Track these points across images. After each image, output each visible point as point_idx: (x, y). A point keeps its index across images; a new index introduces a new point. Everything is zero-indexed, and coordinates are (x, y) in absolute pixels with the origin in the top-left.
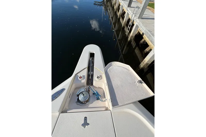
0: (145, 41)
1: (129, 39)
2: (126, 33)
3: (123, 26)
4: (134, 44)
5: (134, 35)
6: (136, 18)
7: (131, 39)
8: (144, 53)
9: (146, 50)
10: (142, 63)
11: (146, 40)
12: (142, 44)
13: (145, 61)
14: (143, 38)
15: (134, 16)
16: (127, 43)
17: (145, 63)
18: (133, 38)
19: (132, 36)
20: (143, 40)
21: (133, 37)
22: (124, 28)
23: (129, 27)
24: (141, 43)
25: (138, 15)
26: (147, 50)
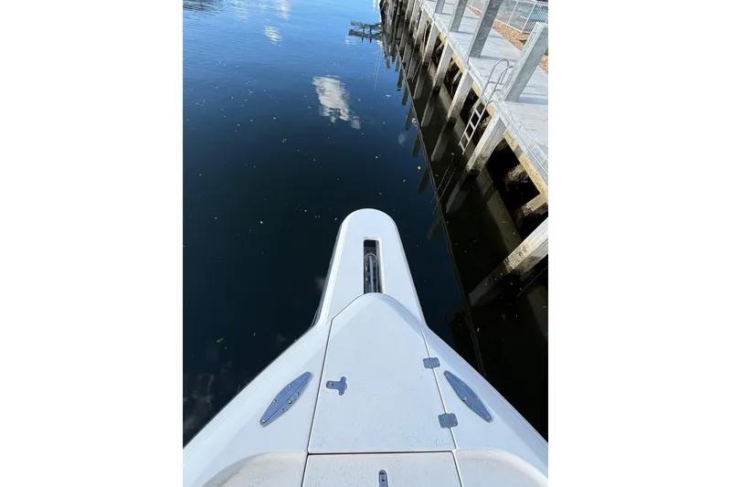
0: (524, 173)
1: (470, 165)
2: (460, 143)
3: (449, 116)
4: (484, 182)
5: (488, 154)
6: (500, 99)
7: (476, 166)
8: (519, 217)
9: (529, 205)
10: (514, 252)
11: (528, 172)
12: (513, 184)
13: (527, 250)
14: (518, 163)
15: (491, 92)
16: (464, 177)
17: (525, 255)
18: (484, 162)
19: (481, 157)
20: (518, 171)
21: (483, 159)
22: (452, 123)
23: (470, 122)
24: (512, 179)
25: (506, 91)
26: (532, 205)
